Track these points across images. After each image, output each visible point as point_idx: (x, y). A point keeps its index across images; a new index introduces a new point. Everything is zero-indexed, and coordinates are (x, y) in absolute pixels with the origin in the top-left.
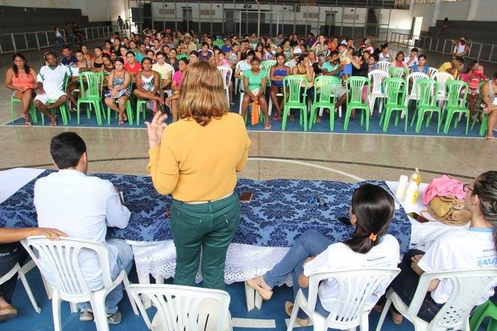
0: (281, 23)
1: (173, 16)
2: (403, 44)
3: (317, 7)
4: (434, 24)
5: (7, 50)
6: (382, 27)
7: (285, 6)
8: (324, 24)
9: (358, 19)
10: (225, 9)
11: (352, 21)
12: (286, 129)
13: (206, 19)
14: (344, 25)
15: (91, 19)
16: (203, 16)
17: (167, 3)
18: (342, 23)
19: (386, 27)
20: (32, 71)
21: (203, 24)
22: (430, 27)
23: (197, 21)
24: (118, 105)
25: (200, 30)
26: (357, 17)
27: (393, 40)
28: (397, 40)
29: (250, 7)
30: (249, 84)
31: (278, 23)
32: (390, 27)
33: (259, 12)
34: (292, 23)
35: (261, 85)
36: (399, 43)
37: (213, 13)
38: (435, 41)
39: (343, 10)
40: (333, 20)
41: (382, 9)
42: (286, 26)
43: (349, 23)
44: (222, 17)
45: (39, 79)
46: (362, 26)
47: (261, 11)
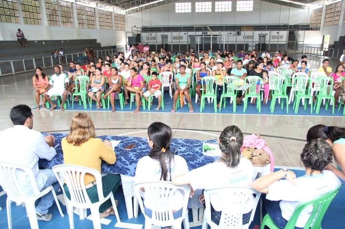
0: (227, 43)
1: (155, 41)
2: (314, 54)
3: (252, 32)
4: (338, 39)
5: (48, 66)
6: (300, 43)
7: (230, 32)
8: (257, 43)
9: (282, 38)
10: (189, 36)
11: (277, 40)
12: (203, 111)
13: (176, 42)
14: (271, 43)
15: (102, 45)
16: (174, 41)
17: (151, 33)
18: (270, 41)
19: (302, 43)
20: (46, 78)
21: (174, 45)
22: (335, 42)
23: (170, 43)
24: (96, 96)
25: (172, 50)
26: (282, 37)
27: (307, 52)
28: (310, 52)
29: (207, 33)
30: (179, 83)
31: (224, 43)
32: (304, 43)
33: (211, 36)
34: (235, 43)
35: (187, 83)
36: (311, 54)
37: (181, 38)
38: (336, 51)
39: (270, 33)
40: (265, 40)
41: (300, 31)
42: (230, 45)
43: (274, 41)
44: (186, 41)
45: (50, 83)
46: (285, 43)
47: (213, 35)
